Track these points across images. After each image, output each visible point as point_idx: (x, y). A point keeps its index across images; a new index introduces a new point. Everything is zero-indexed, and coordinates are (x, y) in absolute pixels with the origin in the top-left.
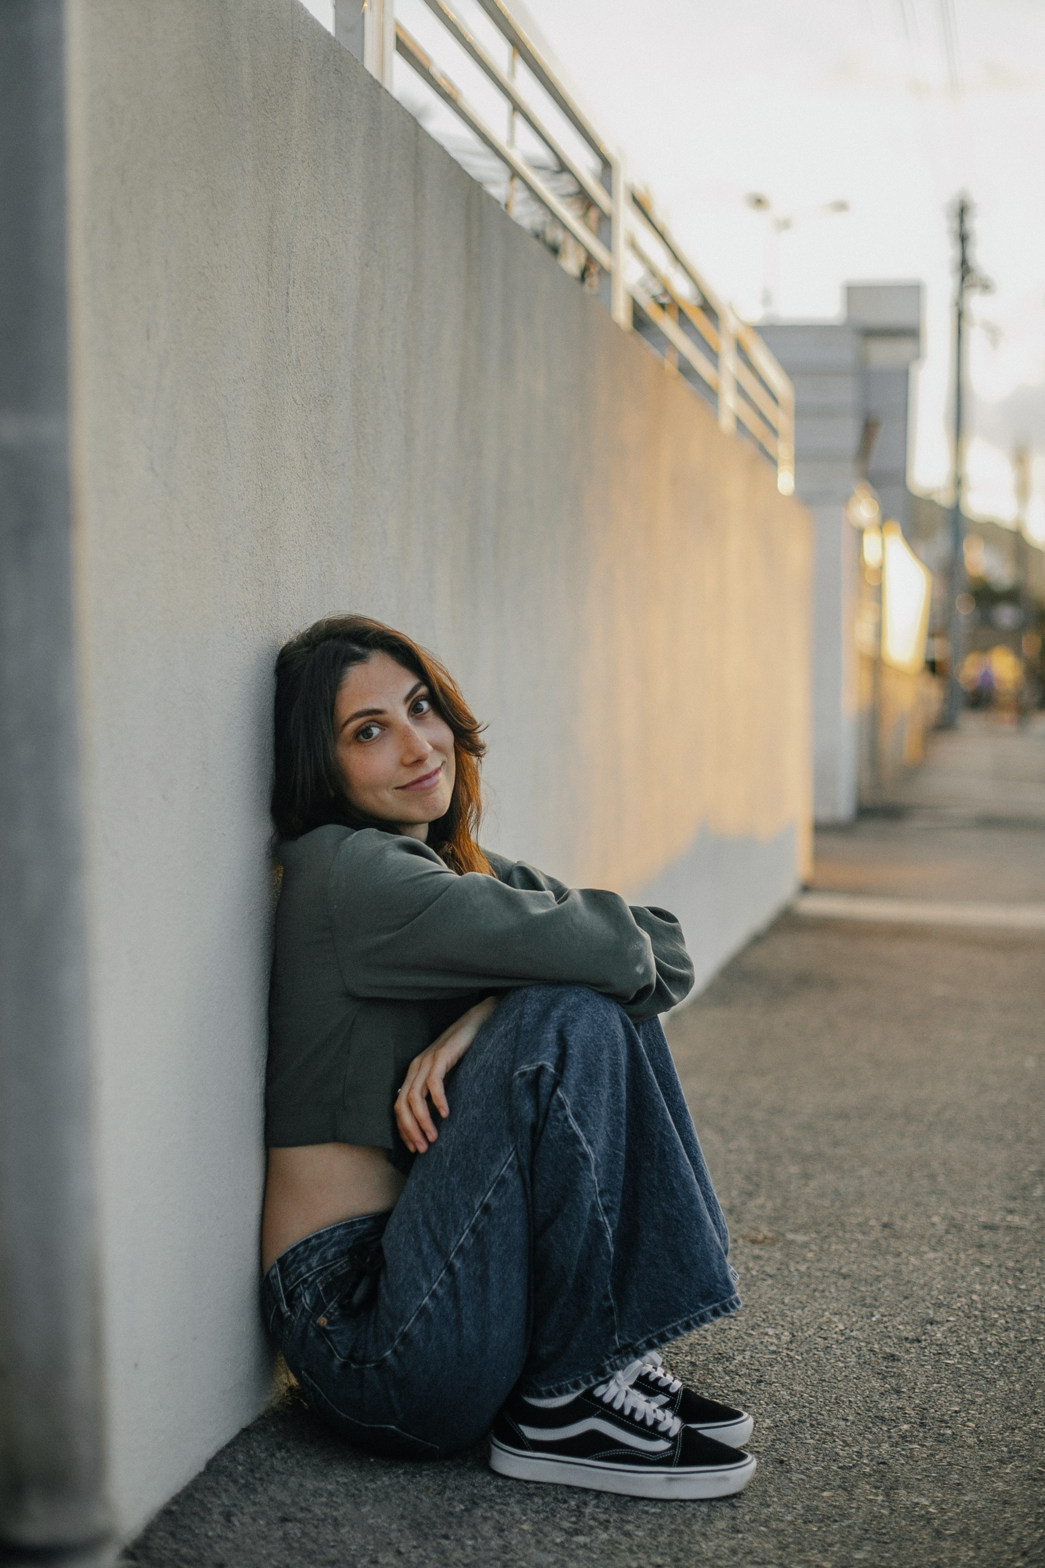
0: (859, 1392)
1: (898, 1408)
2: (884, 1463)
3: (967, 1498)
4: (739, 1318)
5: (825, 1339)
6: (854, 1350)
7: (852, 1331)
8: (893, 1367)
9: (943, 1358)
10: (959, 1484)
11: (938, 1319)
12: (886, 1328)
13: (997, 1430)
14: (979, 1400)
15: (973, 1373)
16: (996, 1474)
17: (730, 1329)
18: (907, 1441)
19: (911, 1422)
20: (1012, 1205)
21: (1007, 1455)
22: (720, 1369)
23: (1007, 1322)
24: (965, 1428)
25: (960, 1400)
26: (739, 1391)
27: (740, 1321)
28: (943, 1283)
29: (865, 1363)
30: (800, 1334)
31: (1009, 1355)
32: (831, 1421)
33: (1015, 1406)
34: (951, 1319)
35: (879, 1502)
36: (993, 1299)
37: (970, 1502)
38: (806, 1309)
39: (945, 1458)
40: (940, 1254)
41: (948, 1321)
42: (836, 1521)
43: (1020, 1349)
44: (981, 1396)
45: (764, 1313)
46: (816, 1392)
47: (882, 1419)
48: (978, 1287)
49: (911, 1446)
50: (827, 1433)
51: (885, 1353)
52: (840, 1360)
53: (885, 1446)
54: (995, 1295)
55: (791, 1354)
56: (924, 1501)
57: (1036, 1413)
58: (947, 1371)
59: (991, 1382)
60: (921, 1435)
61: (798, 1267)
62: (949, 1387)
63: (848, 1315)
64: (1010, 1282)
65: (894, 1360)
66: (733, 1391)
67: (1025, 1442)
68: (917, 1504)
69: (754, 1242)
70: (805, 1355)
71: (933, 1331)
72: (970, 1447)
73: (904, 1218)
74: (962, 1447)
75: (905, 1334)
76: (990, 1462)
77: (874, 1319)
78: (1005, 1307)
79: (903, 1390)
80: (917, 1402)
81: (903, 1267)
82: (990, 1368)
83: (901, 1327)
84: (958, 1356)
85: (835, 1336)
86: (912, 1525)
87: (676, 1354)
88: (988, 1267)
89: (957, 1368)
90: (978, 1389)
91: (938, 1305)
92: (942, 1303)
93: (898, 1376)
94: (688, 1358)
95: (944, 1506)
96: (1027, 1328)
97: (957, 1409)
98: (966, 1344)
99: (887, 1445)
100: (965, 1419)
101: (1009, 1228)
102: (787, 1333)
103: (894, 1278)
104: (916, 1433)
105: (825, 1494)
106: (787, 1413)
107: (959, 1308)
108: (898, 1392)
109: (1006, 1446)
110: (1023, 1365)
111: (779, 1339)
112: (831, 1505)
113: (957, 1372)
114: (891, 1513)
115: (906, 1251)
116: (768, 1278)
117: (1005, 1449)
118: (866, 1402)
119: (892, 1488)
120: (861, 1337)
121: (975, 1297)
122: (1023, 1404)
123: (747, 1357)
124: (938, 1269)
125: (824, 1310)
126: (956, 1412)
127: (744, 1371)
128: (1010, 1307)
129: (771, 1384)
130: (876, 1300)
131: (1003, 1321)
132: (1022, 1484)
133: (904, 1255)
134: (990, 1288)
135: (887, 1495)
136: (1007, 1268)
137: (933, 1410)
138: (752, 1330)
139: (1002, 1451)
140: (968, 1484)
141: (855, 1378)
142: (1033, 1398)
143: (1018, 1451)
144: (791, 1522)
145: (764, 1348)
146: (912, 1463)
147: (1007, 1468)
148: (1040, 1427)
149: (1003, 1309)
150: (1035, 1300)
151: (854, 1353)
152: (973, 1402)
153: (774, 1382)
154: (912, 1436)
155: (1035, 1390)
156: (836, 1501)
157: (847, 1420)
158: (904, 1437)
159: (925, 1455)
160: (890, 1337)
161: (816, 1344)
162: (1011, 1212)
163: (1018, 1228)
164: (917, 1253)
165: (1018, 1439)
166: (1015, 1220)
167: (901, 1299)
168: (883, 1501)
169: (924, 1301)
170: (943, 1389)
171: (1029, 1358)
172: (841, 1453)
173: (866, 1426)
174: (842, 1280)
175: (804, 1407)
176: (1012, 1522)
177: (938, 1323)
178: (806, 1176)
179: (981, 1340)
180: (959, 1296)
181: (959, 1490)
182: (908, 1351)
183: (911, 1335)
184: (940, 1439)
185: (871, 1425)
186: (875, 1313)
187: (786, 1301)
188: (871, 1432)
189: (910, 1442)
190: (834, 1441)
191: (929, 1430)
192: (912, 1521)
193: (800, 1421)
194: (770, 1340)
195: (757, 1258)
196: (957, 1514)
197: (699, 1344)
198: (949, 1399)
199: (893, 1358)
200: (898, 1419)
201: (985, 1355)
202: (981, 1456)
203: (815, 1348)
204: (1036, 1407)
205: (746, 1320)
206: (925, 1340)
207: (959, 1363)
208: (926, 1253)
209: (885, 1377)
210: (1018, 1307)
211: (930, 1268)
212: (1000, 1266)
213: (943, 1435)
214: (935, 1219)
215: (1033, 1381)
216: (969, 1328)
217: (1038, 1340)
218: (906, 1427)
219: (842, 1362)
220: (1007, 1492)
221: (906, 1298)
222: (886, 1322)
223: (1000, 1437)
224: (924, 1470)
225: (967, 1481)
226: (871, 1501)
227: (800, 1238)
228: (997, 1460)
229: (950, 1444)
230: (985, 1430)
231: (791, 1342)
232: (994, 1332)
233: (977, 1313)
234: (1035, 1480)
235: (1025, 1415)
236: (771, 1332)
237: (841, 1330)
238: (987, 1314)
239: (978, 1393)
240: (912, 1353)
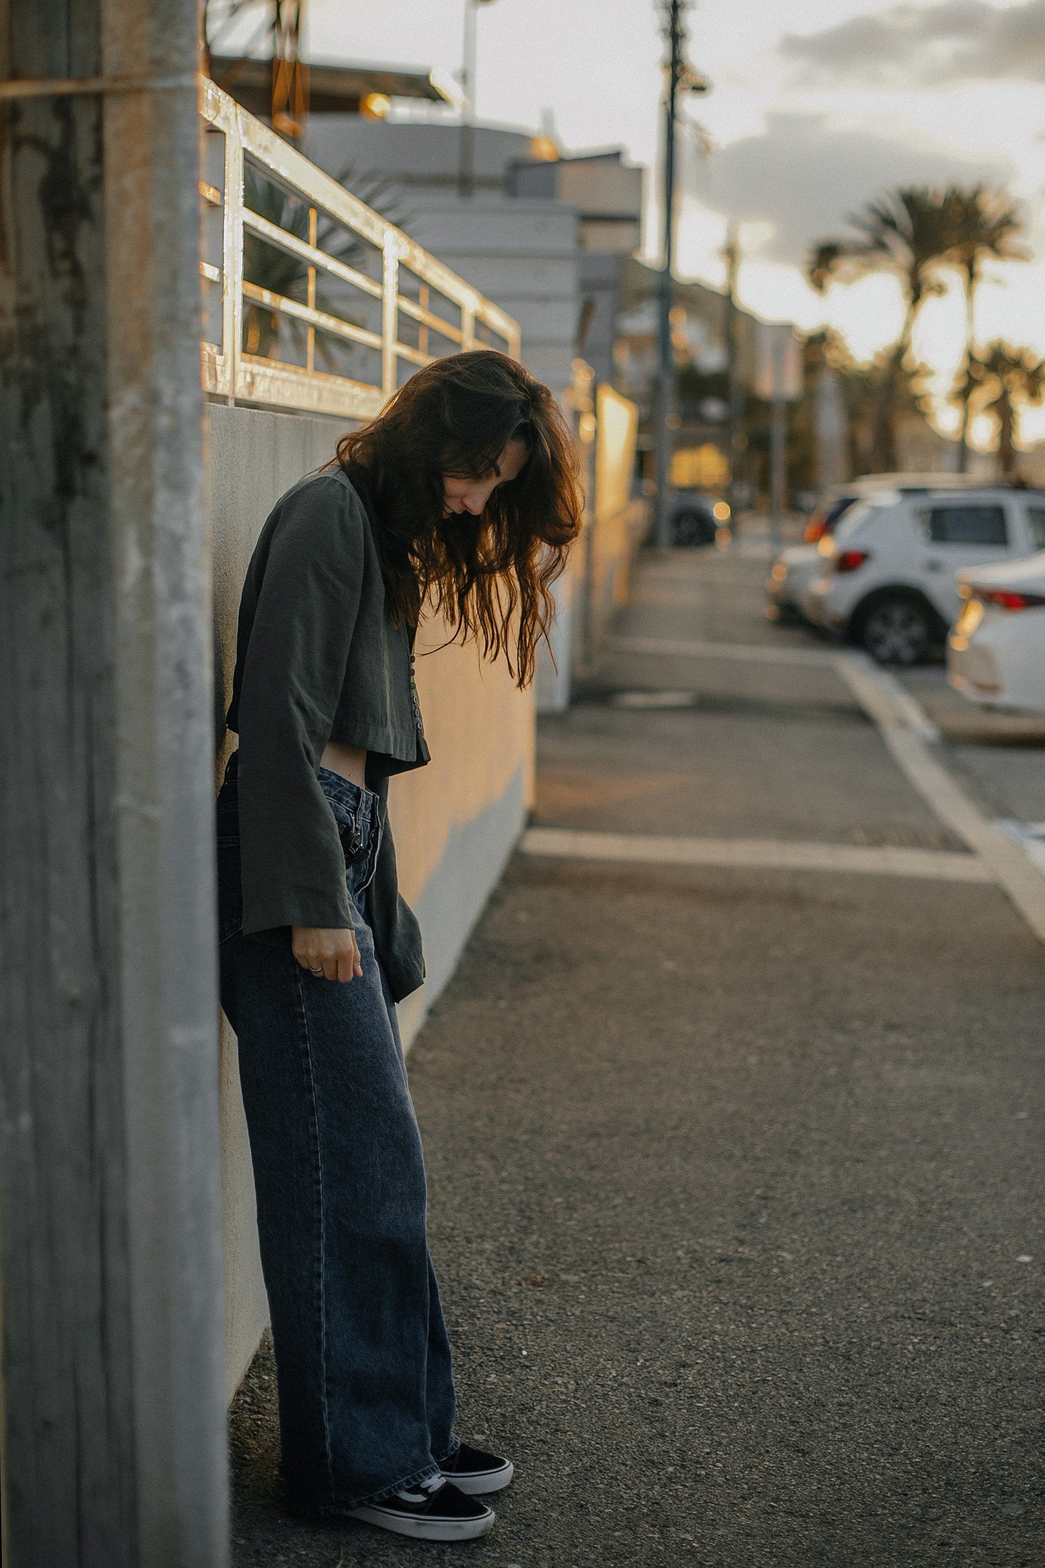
0: (633, 1437)
1: (664, 1451)
2: (657, 1503)
3: (720, 1533)
4: (534, 1368)
5: (603, 1386)
6: (626, 1397)
7: (623, 1378)
8: (657, 1412)
9: (695, 1401)
10: (714, 1520)
11: (689, 1362)
12: (649, 1372)
13: (739, 1469)
14: (724, 1441)
15: (719, 1416)
16: (740, 1510)
17: (528, 1379)
18: (673, 1482)
19: (674, 1465)
20: (743, 1234)
21: (748, 1492)
22: (525, 1420)
23: (743, 1363)
24: (716, 1468)
25: (709, 1442)
26: (541, 1440)
27: (534, 1371)
28: (690, 1324)
29: (635, 1408)
30: (582, 1382)
31: (745, 1396)
32: (614, 1466)
33: (752, 1446)
34: (699, 1361)
35: (657, 1539)
36: (731, 1339)
37: (722, 1536)
38: (585, 1356)
39: (702, 1496)
40: (686, 1293)
41: (697, 1363)
42: (626, 1558)
43: (754, 1390)
44: (725, 1437)
45: (553, 1361)
46: (601, 1439)
47: (653, 1462)
48: (718, 1327)
49: (676, 1487)
50: (612, 1478)
51: (650, 1398)
52: (616, 1407)
53: (657, 1488)
54: (732, 1335)
55: (578, 1402)
56: (689, 1537)
57: (767, 1452)
58: (699, 1414)
59: (733, 1423)
60: (683, 1476)
61: (573, 1310)
62: (701, 1430)
63: (618, 1361)
64: (744, 1320)
65: (656, 1405)
66: (538, 1441)
67: (760, 1479)
68: (684, 1539)
69: (535, 1284)
70: (588, 1403)
71: (686, 1374)
72: (719, 1485)
73: (654, 1253)
74: (714, 1486)
75: (663, 1378)
76: (735, 1498)
77: (639, 1364)
78: (741, 1347)
79: (667, 1434)
80: (678, 1445)
81: (657, 1307)
82: (731, 1409)
83: (660, 1371)
84: (707, 1399)
85: (610, 1383)
86: (682, 1559)
87: (489, 1406)
88: (726, 1304)
89: (706, 1410)
90: (723, 1431)
91: (688, 1348)
92: (691, 1345)
93: (662, 1420)
94: (499, 1410)
95: (703, 1541)
96: (758, 1368)
97: (708, 1451)
98: (712, 1387)
99: (658, 1487)
100: (715, 1460)
101: (740, 1260)
102: (572, 1382)
103: (651, 1320)
104: (679, 1475)
105: (617, 1534)
106: (581, 1460)
107: (705, 1349)
108: (663, 1436)
109: (747, 1484)
110: (756, 1406)
111: (567, 1387)
112: (622, 1544)
113: (705, 1414)
114: (666, 1549)
115: (659, 1289)
116: (550, 1323)
117: (745, 1486)
118: (639, 1446)
119: (665, 1526)
120: (630, 1383)
121: (716, 1338)
122: (758, 1443)
123: (544, 1407)
124: (686, 1308)
125: (599, 1357)
126: (708, 1453)
127: (543, 1421)
128: (745, 1347)
129: (565, 1433)
130: (639, 1344)
131: (739, 1362)
132: (759, 1518)
133: (658, 1294)
134: (728, 1327)
135: (661, 1532)
136: (741, 1306)
137: (690, 1453)
138: (545, 1379)
139: (744, 1488)
140: (720, 1519)
141: (629, 1424)
142: (765, 1437)
143: (755, 1488)
144: (595, 1560)
145: (556, 1398)
146: (677, 1502)
147: (747, 1504)
148: (771, 1465)
149: (740, 1350)
150: (764, 1340)
151: (626, 1399)
152: (720, 1444)
153: (568, 1431)
154: (676, 1477)
155: (766, 1429)
156: (625, 1540)
157: (626, 1465)
158: (670, 1479)
159: (687, 1495)
160: (653, 1382)
161: (596, 1391)
162: (742, 1242)
163: (748, 1261)
164: (669, 1292)
165: (755, 1477)
166: (745, 1251)
167: (659, 1341)
168: (659, 1538)
169: (677, 1343)
170: (696, 1432)
171: (761, 1399)
172: (625, 1496)
173: (641, 1470)
174: (610, 1324)
175: (593, 1454)
176: (753, 1552)
177: (690, 1366)
178: (570, 1208)
179: (723, 1382)
180: (704, 1338)
181: (713, 1525)
182: (667, 1396)
183: (669, 1379)
184: (697, 1479)
185: (644, 1469)
186: (639, 1357)
187: (568, 1348)
188: (645, 1475)
189: (675, 1483)
190: (619, 1485)
191: (689, 1471)
192: (682, 1555)
193: (590, 1467)
194: (560, 1389)
195: (539, 1302)
196: (713, 1547)
197: (505, 1396)
198: (702, 1441)
199: (656, 1403)
200: (664, 1461)
201: (727, 1397)
202: (728, 1493)
203: (596, 1396)
204: (767, 1447)
205: (539, 1370)
206: (680, 1384)
207: (708, 1406)
208: (676, 1290)
209: (651, 1422)
210: (751, 1347)
211: (679, 1308)
212: (734, 1303)
213: (699, 1475)
214: (680, 1253)
215: (764, 1420)
216: (713, 1370)
217: (769, 1381)
218: (671, 1469)
219: (618, 1409)
220: (748, 1525)
221: (662, 1341)
222: (648, 1367)
223: (741, 1475)
224: (687, 1508)
225: (719, 1517)
226: (650, 1538)
227: (572, 1278)
228: (741, 1497)
229: (704, 1484)
230: (730, 1469)
231: (576, 1390)
232: (733, 1374)
233: (718, 1354)
234: (769, 1514)
235: (760, 1454)
236: (559, 1380)
237: (614, 1377)
238: (726, 1355)
239: (724, 1434)
240: (671, 1397)
